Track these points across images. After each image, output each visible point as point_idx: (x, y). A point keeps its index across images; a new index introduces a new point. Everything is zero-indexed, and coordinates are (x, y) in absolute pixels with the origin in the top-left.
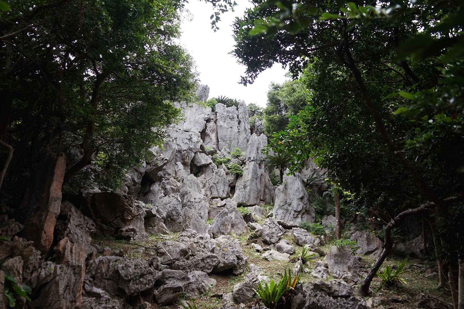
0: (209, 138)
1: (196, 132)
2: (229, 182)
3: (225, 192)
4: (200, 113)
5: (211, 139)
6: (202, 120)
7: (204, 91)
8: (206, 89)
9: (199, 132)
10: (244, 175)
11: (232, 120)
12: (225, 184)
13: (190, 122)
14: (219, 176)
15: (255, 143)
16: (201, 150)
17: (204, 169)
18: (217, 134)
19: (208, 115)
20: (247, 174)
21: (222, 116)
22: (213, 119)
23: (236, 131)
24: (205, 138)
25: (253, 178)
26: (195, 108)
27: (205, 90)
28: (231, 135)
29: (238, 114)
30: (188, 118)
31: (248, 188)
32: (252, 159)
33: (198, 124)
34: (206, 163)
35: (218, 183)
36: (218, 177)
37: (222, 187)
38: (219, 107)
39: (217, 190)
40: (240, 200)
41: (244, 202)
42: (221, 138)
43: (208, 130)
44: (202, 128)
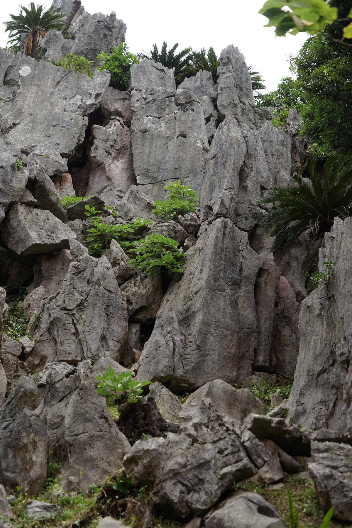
0: (104, 178)
1: (52, 157)
2: (129, 302)
3: (111, 343)
4: (68, 92)
5: (109, 179)
6: (73, 115)
7: (105, 36)
8: (109, 29)
9: (63, 155)
10: (187, 273)
11: (185, 110)
12: (111, 310)
13: (33, 122)
14: (88, 282)
15: (231, 152)
16: (31, 198)
17: (45, 266)
18: (131, 162)
19: (97, 95)
20: (199, 269)
21: (150, 98)
22: (118, 113)
23: (199, 144)
24: (91, 178)
25: (215, 279)
26: (51, 77)
27: (108, 33)
28: (179, 159)
29: (213, 94)
30: (26, 110)
31: (199, 318)
32: (216, 209)
33: (59, 128)
34: (48, 242)
35: (80, 307)
36: (82, 286)
37: (96, 322)
38: (144, 73)
39: (76, 334)
40: (160, 367)
41: (180, 372)
42: (146, 174)
43: (97, 148)
44: (76, 140)
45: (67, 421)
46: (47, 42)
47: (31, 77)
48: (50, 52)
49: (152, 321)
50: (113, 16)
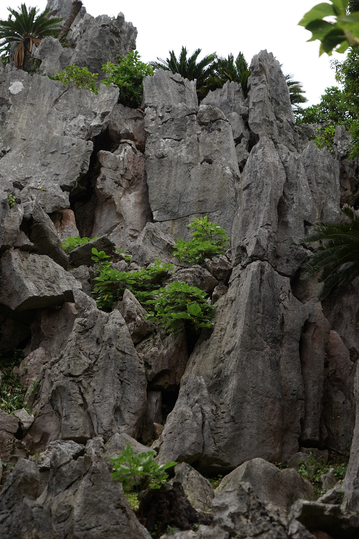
0: (113, 214)
1: (50, 190)
2: (147, 365)
3: (126, 416)
4: (69, 112)
5: (120, 216)
6: (75, 140)
7: (112, 42)
8: (117, 34)
9: (64, 188)
10: (217, 329)
11: (210, 130)
12: (126, 375)
13: (27, 150)
14: (98, 343)
15: (268, 180)
16: (26, 241)
17: (44, 323)
18: (145, 194)
19: (104, 115)
20: (231, 323)
21: (168, 117)
22: (129, 136)
23: (228, 171)
24: (98, 215)
26: (48, 94)
27: (115, 39)
28: (204, 190)
30: (19, 135)
31: (233, 383)
32: (250, 250)
33: (58, 155)
35: (89, 372)
36: (90, 347)
37: (108, 391)
38: (160, 86)
39: (84, 405)
40: (187, 444)
41: (211, 450)
42: (164, 209)
43: (104, 179)
44: (78, 169)
45: (76, 512)
46: (42, 52)
47: (24, 94)
48: (46, 64)
49: (177, 387)
50: (121, 18)
